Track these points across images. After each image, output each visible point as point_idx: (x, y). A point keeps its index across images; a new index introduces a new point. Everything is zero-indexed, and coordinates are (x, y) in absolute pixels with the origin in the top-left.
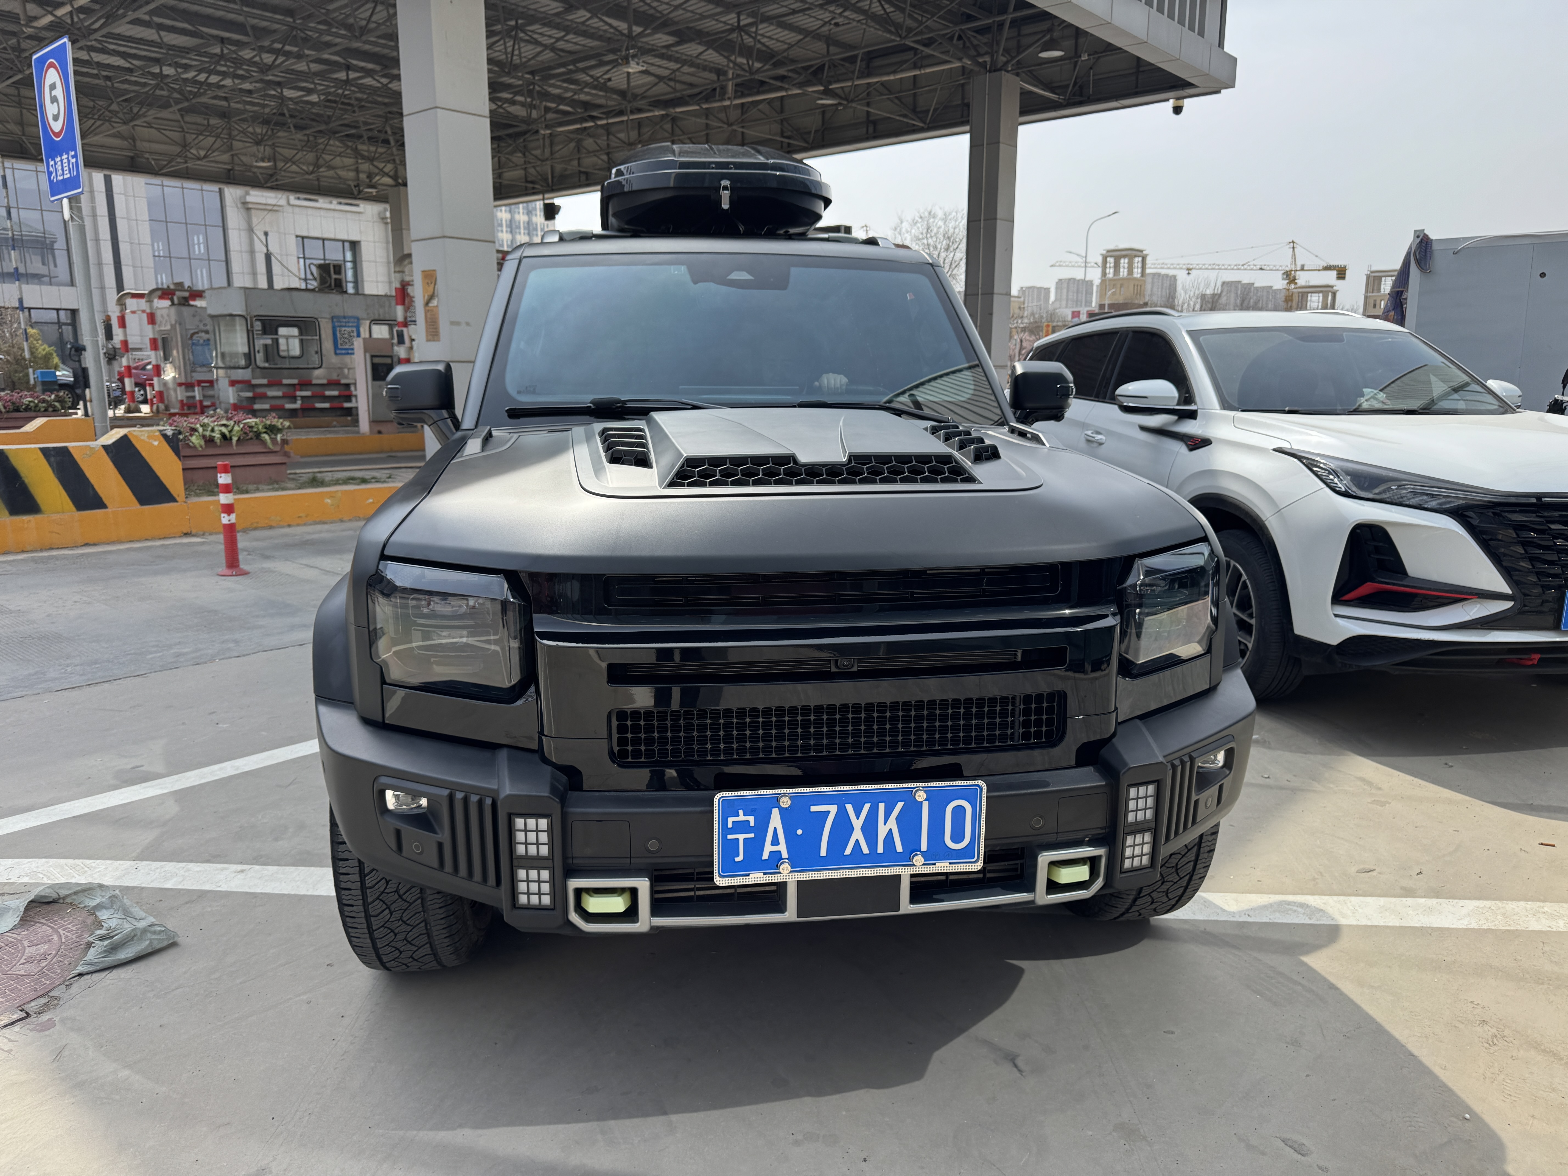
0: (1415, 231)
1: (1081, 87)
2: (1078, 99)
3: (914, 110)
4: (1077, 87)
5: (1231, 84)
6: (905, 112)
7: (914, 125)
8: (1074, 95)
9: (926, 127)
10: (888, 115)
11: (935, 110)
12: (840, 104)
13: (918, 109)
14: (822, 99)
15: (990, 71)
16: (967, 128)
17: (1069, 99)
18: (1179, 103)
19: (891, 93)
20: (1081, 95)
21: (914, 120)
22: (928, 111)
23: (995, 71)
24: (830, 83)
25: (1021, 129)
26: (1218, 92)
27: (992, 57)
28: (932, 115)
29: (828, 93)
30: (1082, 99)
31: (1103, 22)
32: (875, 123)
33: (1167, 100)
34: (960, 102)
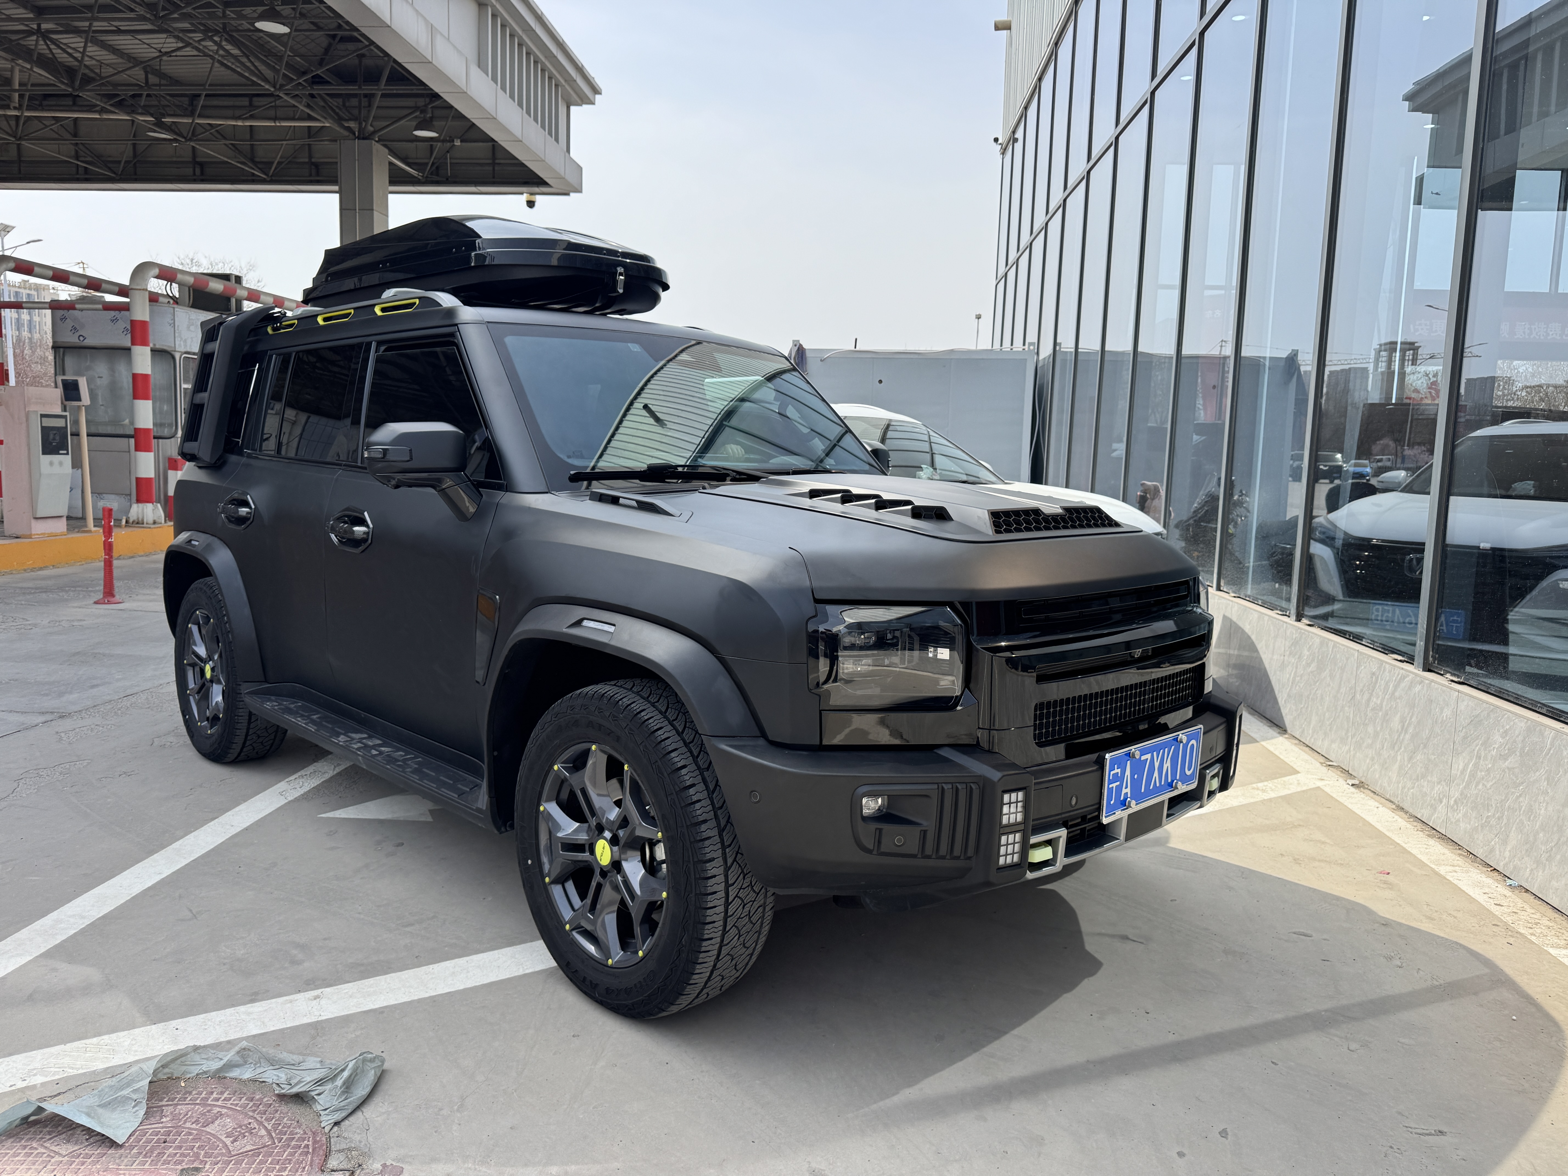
0: (794, 341)
1: (437, 168)
2: (435, 178)
3: (252, 160)
4: (434, 168)
5: (579, 190)
6: (244, 160)
7: (253, 174)
8: (432, 174)
9: (269, 179)
10: (226, 159)
11: (279, 163)
12: (175, 140)
13: (257, 160)
14: (155, 131)
15: (359, 138)
16: (336, 188)
17: (427, 177)
18: (532, 198)
19: (225, 138)
20: (437, 175)
21: (253, 169)
22: (272, 163)
23: (364, 139)
24: (164, 116)
25: (391, 197)
26: (567, 194)
27: (360, 124)
28: (276, 168)
29: (160, 125)
30: (439, 179)
31: (489, 116)
32: (202, 165)
33: (522, 194)
34: (307, 160)
